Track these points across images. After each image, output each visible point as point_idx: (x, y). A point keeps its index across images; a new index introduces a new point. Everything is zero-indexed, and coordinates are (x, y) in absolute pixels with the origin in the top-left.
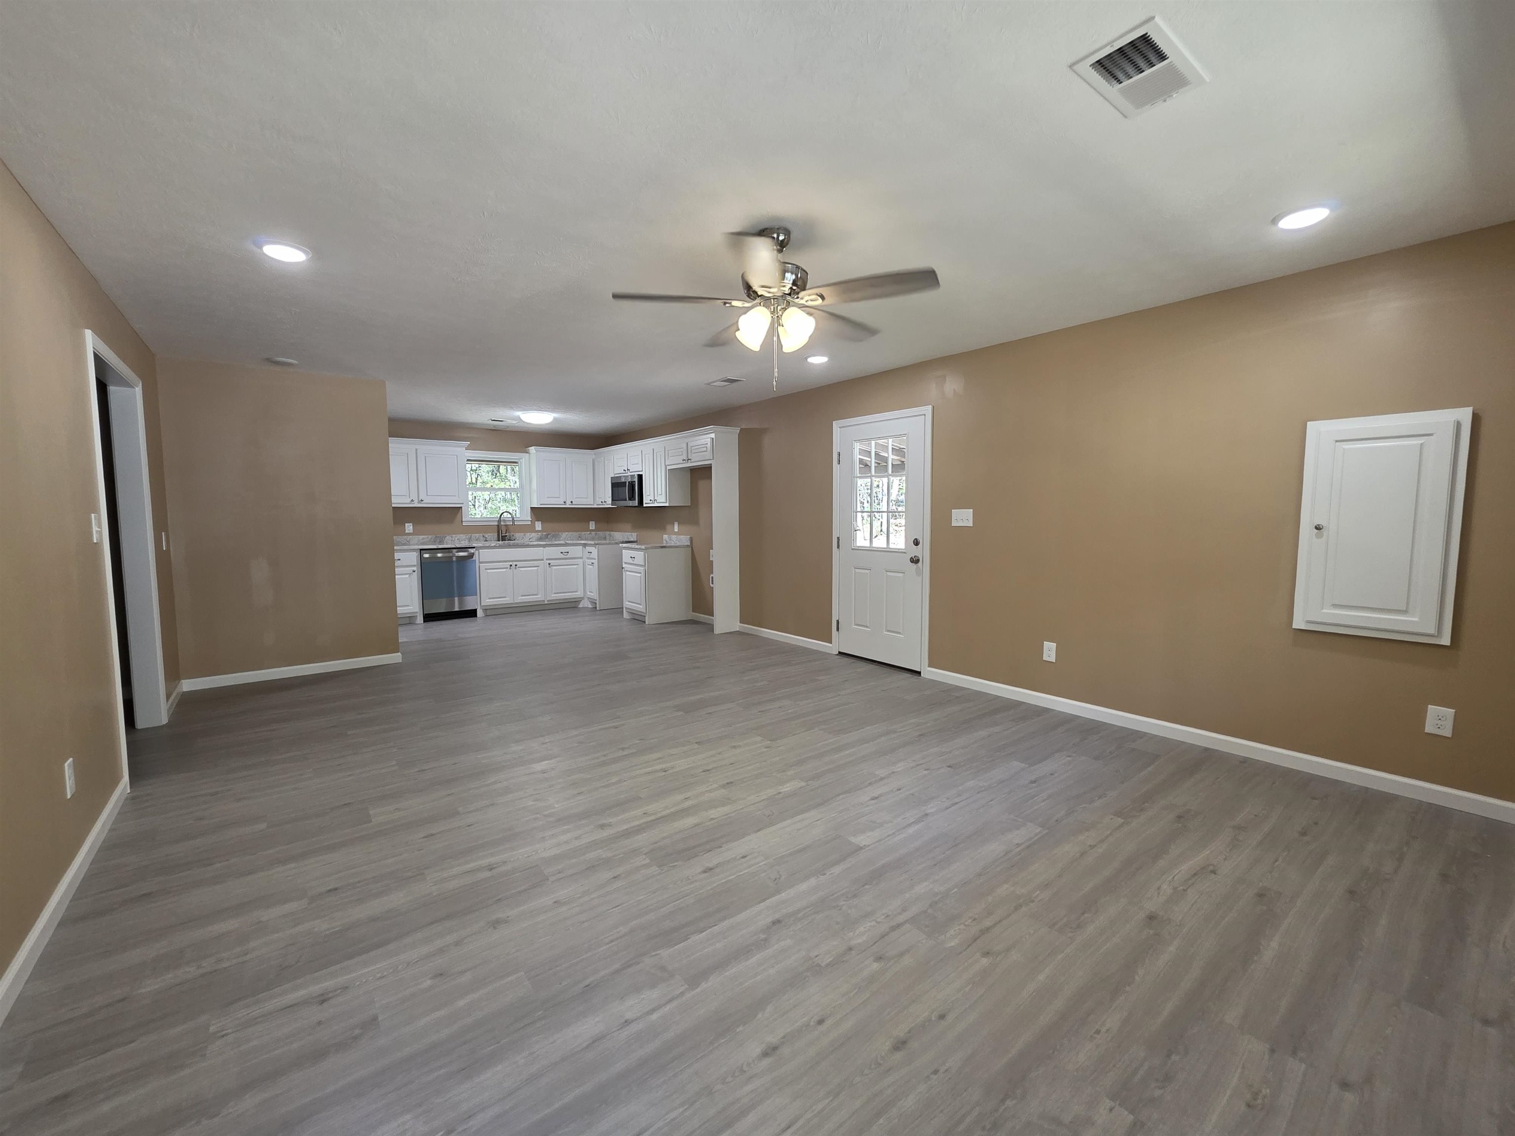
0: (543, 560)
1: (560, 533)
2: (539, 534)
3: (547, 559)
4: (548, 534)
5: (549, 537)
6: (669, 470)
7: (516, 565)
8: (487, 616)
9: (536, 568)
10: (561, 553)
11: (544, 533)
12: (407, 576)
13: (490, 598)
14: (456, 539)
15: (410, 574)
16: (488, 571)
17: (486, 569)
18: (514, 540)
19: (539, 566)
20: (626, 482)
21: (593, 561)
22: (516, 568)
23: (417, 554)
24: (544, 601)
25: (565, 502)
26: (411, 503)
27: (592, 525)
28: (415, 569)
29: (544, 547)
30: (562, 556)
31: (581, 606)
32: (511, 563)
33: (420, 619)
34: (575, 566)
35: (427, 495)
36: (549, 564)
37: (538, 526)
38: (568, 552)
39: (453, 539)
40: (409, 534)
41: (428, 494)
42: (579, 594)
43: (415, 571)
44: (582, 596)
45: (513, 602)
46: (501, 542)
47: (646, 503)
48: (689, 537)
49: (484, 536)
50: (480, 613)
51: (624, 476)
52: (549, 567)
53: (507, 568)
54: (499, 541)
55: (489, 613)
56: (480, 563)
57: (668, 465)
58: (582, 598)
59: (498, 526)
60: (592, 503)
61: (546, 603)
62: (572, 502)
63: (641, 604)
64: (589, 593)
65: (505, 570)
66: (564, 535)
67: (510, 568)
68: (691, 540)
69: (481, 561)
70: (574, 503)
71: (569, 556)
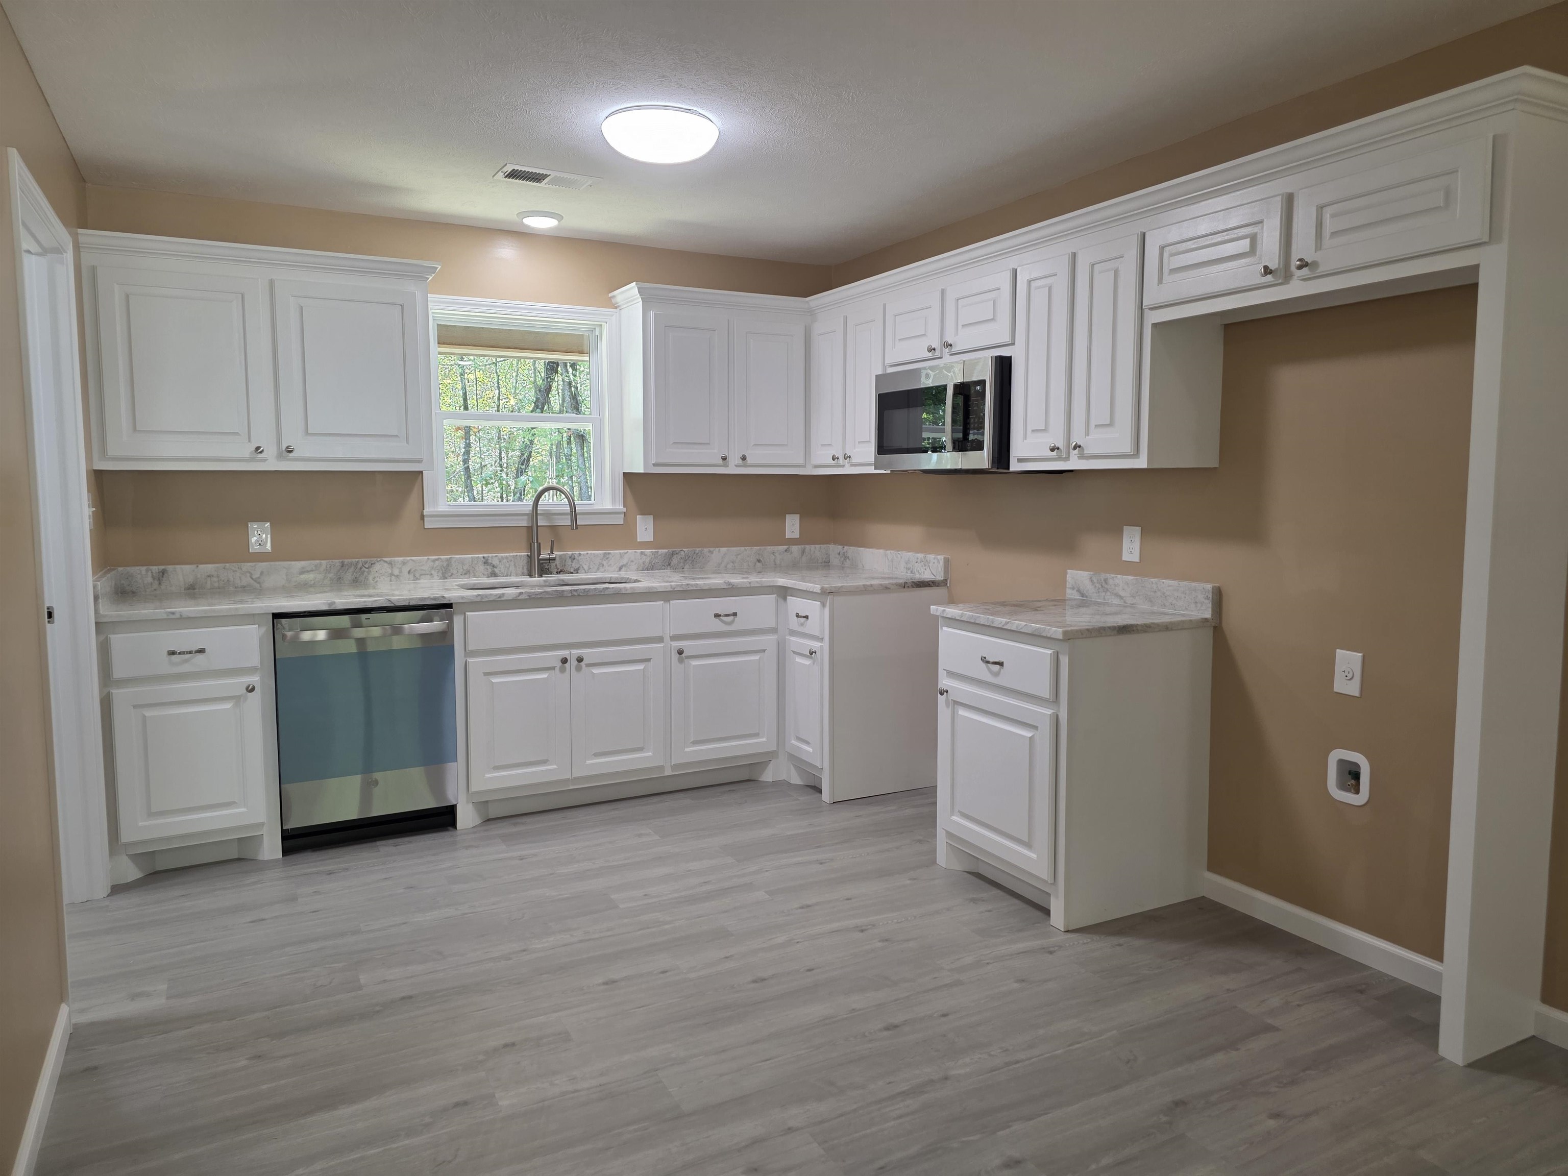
0: (660, 639)
1: (706, 550)
2: (648, 551)
3: (674, 638)
4: (673, 554)
5: (675, 561)
6: (1155, 325)
7: (580, 660)
8: (488, 821)
9: (640, 667)
10: (717, 616)
11: (660, 551)
12: (228, 706)
13: (497, 768)
14: (405, 570)
15: (237, 699)
16: (495, 680)
17: (486, 674)
18: (577, 571)
19: (649, 660)
20: (944, 388)
21: (815, 645)
22: (579, 669)
23: (263, 630)
24: (661, 768)
25: (724, 459)
26: (251, 460)
27: (792, 525)
28: (254, 679)
29: (667, 600)
30: (717, 626)
31: (768, 776)
32: (565, 653)
33: (272, 847)
34: (755, 657)
35: (307, 433)
36: (680, 652)
37: (645, 528)
38: (735, 614)
39: (396, 572)
40: (262, 557)
41: (309, 432)
42: (763, 742)
43: (253, 689)
44: (773, 747)
45: (568, 776)
46: (536, 579)
47: (1020, 460)
48: (1209, 587)
49: (486, 562)
50: (466, 817)
51: (932, 368)
52: (681, 661)
53: (553, 668)
54: (530, 576)
55: (494, 812)
56: (468, 653)
57: (1151, 309)
58: (772, 755)
59: (530, 528)
60: (801, 462)
61: (668, 772)
62: (744, 458)
63: (1028, 845)
64: (793, 742)
65: (544, 675)
66: (718, 554)
67: (562, 670)
68: (1218, 599)
69: (470, 647)
70: (749, 460)
71: (738, 624)
